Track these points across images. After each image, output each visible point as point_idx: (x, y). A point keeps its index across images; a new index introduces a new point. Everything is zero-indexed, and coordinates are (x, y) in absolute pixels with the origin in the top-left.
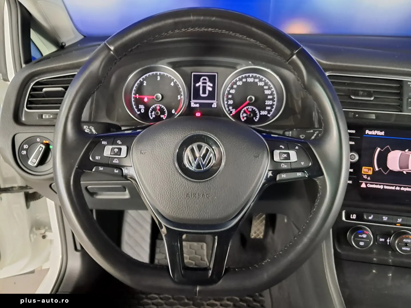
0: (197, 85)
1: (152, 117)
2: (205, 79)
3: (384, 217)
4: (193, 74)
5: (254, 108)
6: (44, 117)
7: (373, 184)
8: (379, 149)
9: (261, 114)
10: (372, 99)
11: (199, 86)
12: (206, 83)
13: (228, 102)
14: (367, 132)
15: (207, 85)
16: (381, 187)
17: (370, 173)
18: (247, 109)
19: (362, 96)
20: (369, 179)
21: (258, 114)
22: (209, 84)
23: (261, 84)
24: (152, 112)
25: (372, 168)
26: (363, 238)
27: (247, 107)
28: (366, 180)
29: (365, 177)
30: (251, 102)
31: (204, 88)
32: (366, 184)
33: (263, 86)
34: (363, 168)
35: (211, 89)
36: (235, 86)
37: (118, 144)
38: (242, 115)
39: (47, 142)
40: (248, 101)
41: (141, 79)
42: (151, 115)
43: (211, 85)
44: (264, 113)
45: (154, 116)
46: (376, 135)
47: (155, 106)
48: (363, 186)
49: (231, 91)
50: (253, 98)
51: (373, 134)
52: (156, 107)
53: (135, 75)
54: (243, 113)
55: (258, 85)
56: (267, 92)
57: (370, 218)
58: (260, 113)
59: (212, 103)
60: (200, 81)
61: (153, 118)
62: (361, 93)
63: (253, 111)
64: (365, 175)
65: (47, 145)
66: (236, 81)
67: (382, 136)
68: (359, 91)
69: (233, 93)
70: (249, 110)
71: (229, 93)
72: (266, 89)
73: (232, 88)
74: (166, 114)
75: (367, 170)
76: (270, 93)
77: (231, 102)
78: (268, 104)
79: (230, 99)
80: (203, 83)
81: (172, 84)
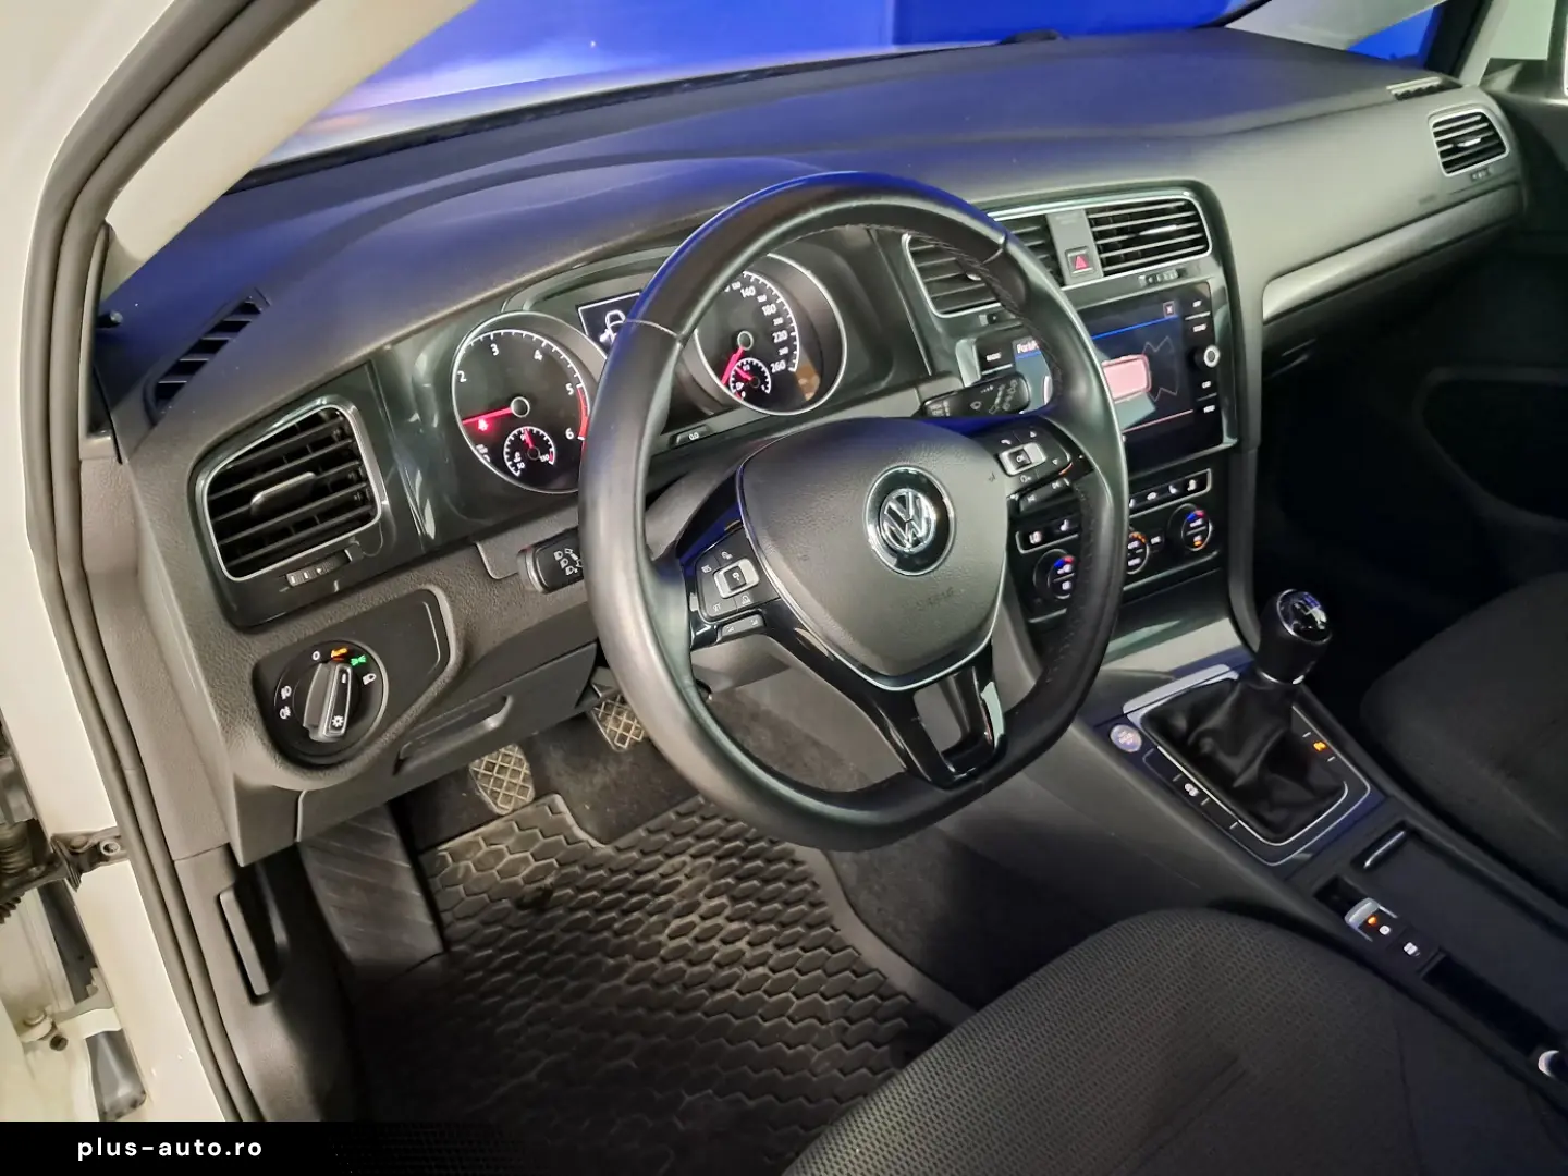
0: (603, 339)
1: (517, 470)
2: (617, 317)
5: (755, 361)
9: (774, 371)
11: (609, 340)
18: (741, 368)
21: (767, 374)
23: (749, 292)
24: (512, 457)
27: (742, 363)
30: (748, 349)
33: (756, 296)
38: (735, 387)
39: (343, 651)
40: (741, 349)
42: (514, 465)
44: (778, 367)
45: (521, 466)
47: (514, 436)
50: (750, 335)
51: (1030, 349)
52: (517, 437)
54: (734, 382)
55: (744, 296)
56: (769, 310)
57: (1063, 528)
58: (770, 369)
60: (606, 327)
61: (522, 470)
63: (755, 370)
70: (745, 369)
72: (764, 304)
74: (553, 449)
76: (774, 311)
78: (780, 339)
80: (615, 329)
81: (538, 356)
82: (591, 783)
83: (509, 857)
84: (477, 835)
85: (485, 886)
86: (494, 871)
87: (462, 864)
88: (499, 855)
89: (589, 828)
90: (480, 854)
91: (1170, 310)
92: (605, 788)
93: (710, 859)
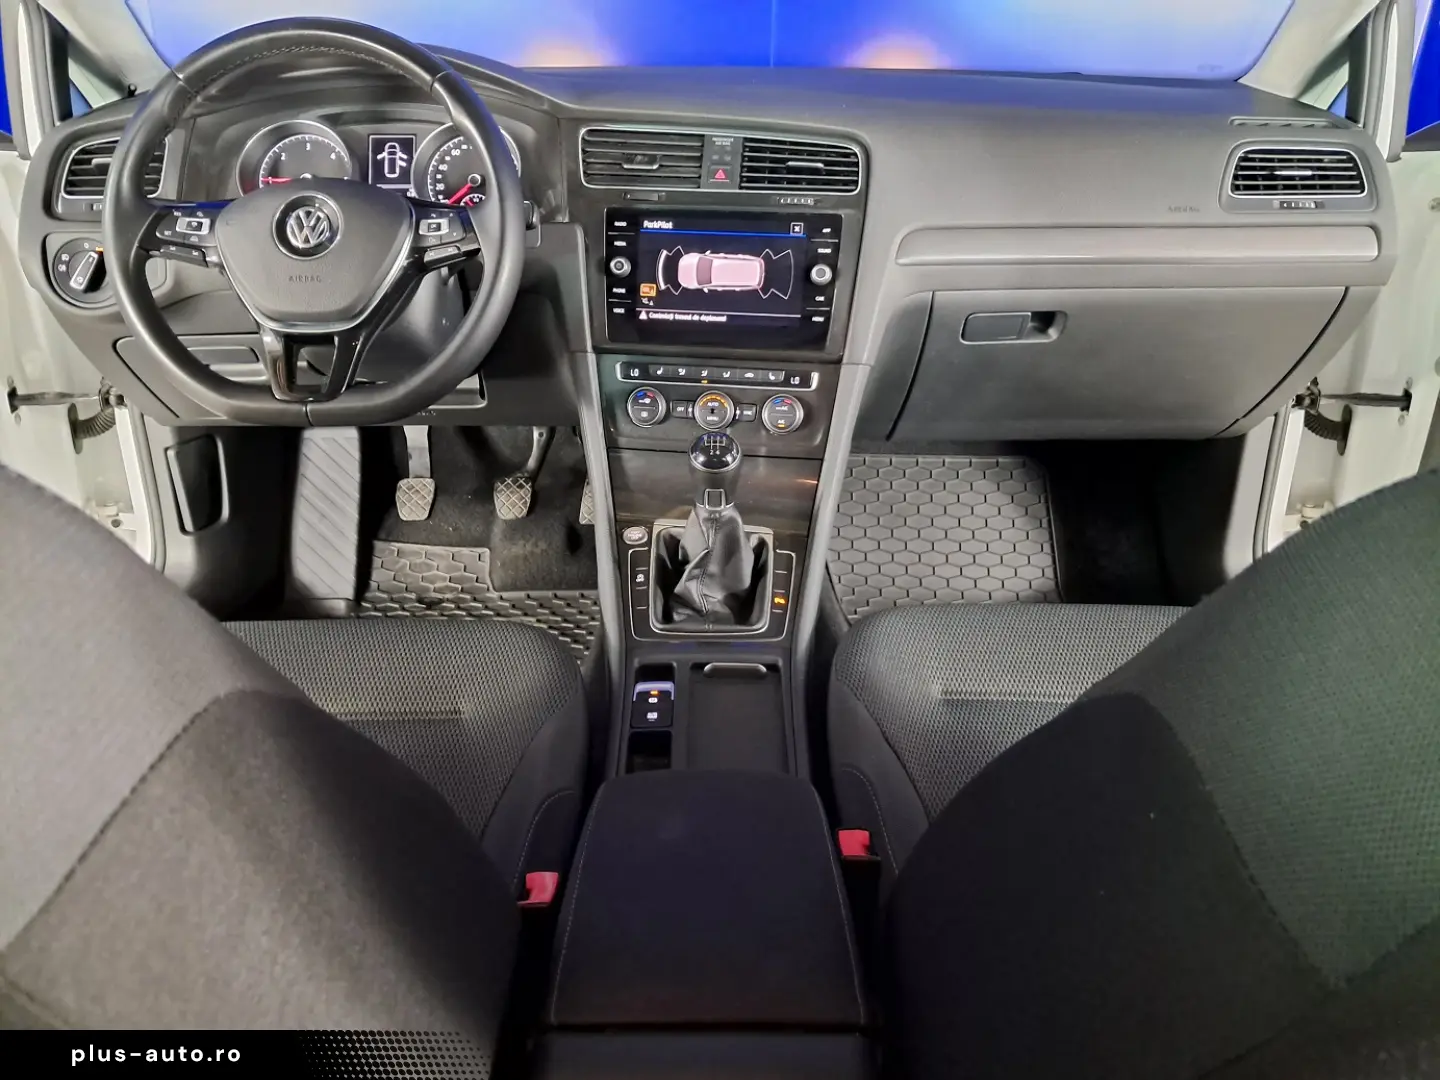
0: (379, 157)
2: (394, 147)
3: (680, 370)
4: (371, 137)
6: (95, 208)
7: (658, 312)
8: (665, 253)
10: (655, 167)
11: (383, 159)
12: (394, 153)
13: (436, 186)
14: (647, 224)
15: (397, 157)
16: (670, 317)
17: (653, 293)
18: (471, 200)
19: (640, 163)
20: (651, 304)
22: (400, 154)
25: (655, 286)
26: (645, 404)
27: (471, 196)
28: (647, 306)
29: (645, 301)
30: (476, 186)
31: (392, 162)
32: (648, 313)
34: (642, 285)
35: (404, 164)
36: (448, 158)
37: (198, 217)
39: (101, 249)
40: (469, 184)
41: (275, 149)
43: (405, 157)
46: (660, 228)
48: (643, 316)
49: (441, 167)
50: (479, 177)
51: (656, 227)
53: (258, 139)
57: (659, 372)
59: (408, 190)
60: (384, 151)
62: (639, 158)
64: (644, 297)
65: (101, 254)
66: (450, 149)
67: (668, 229)
68: (636, 155)
69: (445, 169)
70: (475, 200)
71: (439, 172)
73: (442, 161)
75: (647, 290)
77: (440, 187)
79: (439, 181)
80: (390, 153)
81: (333, 156)
82: (510, 549)
83: (436, 572)
84: (423, 549)
85: (409, 580)
86: (421, 576)
87: (403, 560)
88: (429, 568)
89: (494, 577)
90: (418, 561)
91: (797, 229)
92: (517, 557)
93: (545, 626)
